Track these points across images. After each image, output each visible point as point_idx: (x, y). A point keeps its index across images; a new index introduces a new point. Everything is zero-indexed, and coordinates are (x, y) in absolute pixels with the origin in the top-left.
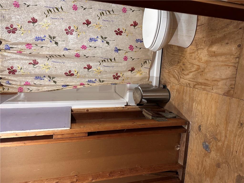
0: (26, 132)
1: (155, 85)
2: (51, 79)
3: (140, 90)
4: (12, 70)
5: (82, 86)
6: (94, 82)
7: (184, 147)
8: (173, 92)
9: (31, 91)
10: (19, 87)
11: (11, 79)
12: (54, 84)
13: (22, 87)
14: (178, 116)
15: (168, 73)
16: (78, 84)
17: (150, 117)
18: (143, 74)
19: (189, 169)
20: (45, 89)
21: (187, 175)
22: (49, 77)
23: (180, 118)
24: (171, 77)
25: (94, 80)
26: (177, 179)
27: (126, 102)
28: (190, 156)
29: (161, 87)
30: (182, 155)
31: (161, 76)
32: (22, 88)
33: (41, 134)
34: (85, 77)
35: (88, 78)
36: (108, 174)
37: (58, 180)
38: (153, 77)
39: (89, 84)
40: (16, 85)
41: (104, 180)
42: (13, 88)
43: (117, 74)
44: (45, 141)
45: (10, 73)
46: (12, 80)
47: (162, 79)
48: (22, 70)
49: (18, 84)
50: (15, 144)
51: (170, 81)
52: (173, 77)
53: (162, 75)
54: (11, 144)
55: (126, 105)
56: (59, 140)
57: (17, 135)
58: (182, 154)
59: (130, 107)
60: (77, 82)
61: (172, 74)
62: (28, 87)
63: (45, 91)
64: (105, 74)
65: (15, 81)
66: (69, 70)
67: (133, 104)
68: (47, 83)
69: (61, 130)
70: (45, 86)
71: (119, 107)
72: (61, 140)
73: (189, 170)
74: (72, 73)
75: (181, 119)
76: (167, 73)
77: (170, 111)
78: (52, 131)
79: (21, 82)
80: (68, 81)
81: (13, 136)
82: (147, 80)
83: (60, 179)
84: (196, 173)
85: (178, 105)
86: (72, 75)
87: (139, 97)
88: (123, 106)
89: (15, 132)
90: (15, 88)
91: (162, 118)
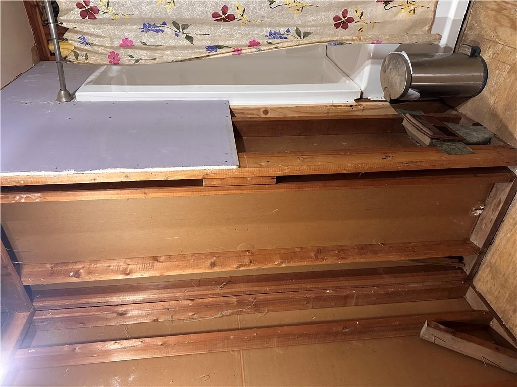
0: (147, 172)
1: (446, 44)
2: (181, 30)
3: (406, 62)
4: (87, 8)
5: (255, 50)
6: (284, 36)
7: (497, 213)
8: (497, 72)
9: (138, 61)
10: (110, 53)
11: (88, 31)
12: (187, 43)
13: (116, 53)
14: (499, 138)
15: (494, 13)
16: (244, 43)
17: (427, 140)
18: (419, 10)
19: (497, 259)
20: (169, 56)
21: (488, 270)
22: (175, 24)
23: (502, 143)
24: (502, 25)
25: (283, 30)
26: (459, 271)
27: (359, 92)
28: (506, 235)
29: (464, 52)
30: (485, 227)
31: (469, 18)
32: (117, 55)
33: (178, 177)
34: (261, 24)
35: (269, 26)
36: (312, 255)
37: (214, 258)
38: (445, 19)
39: (270, 44)
40: (102, 46)
41: (304, 264)
42: (97, 53)
43: (345, 13)
44: (186, 190)
45: (83, 14)
46: (92, 35)
47: (471, 28)
48: (110, 8)
49: (107, 45)
50: (126, 194)
51: (498, 36)
52: (509, 25)
53: (472, 17)
54: (118, 194)
55: (359, 97)
56: (214, 190)
57: (127, 177)
58: (484, 225)
59: (369, 106)
60: (243, 37)
61: (507, 16)
62: (130, 52)
63: (169, 61)
64: (312, 14)
65: (97, 36)
66: (223, 4)
67: (377, 95)
68: (172, 42)
69: (219, 170)
70: (167, 48)
71: (341, 106)
72: (219, 189)
73: (496, 261)
74: (229, 12)
75: (506, 146)
76: (492, 10)
77: (476, 120)
78: (200, 170)
79: (112, 40)
80: (220, 36)
81: (121, 179)
82: (427, 28)
83: (218, 257)
84: (513, 271)
85: (506, 110)
86: (231, 18)
87: (401, 84)
88: (352, 101)
89: (122, 170)
90: (102, 54)
91: (458, 144)
